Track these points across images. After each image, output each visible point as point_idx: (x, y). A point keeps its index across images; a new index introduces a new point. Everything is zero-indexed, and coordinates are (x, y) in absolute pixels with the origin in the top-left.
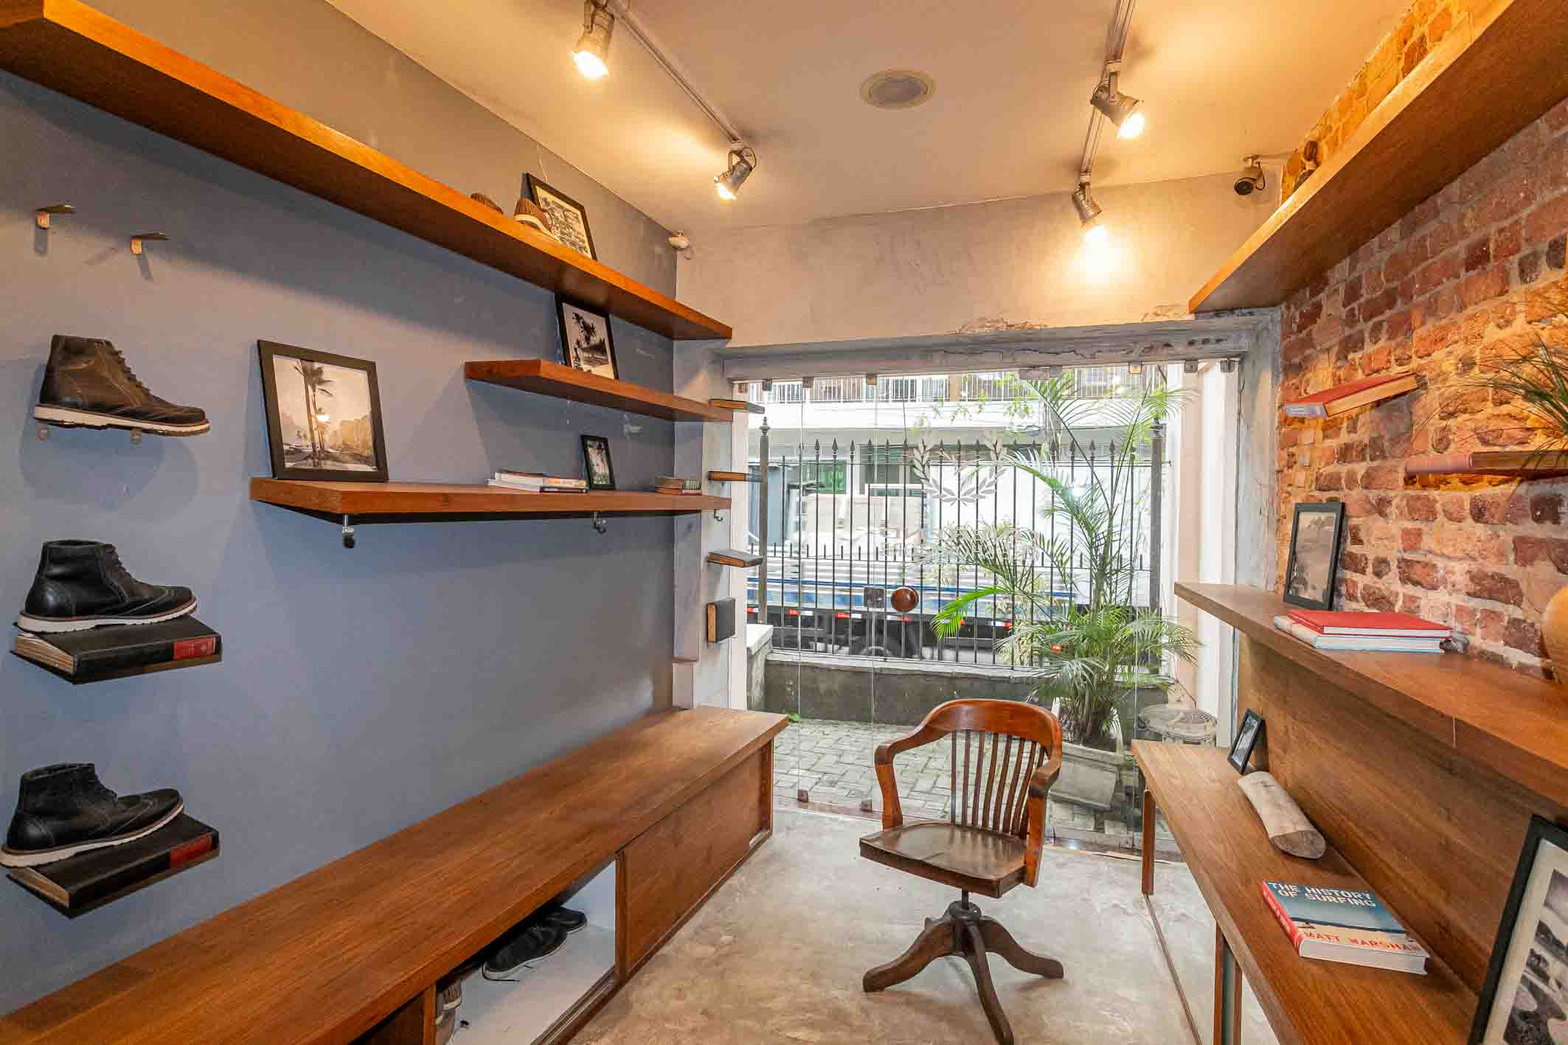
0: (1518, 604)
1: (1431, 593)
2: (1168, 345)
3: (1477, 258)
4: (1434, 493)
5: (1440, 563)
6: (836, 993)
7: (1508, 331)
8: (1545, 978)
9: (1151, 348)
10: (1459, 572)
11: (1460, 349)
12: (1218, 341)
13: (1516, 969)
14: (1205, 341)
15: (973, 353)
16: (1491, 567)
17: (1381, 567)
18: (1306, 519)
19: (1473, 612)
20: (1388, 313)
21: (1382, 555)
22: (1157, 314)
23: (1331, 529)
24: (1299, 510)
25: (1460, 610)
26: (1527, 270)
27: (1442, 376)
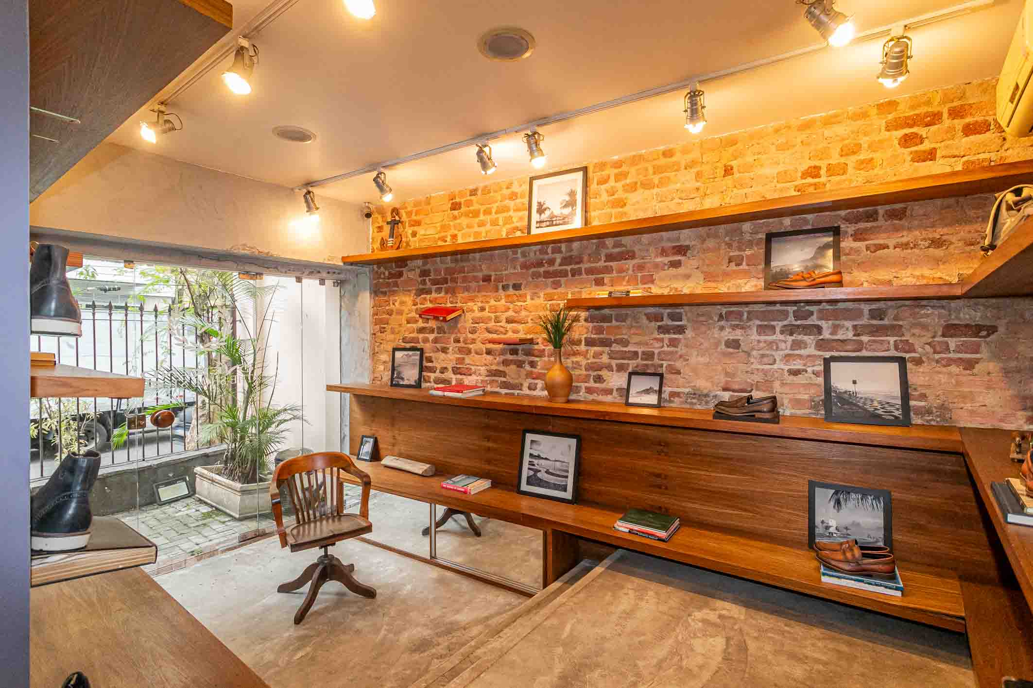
0: (504, 377)
1: (469, 377)
2: (319, 272)
3: (487, 279)
4: (471, 346)
5: (473, 368)
6: (287, 634)
7: (498, 303)
8: (534, 465)
9: (313, 272)
10: (483, 370)
11: (480, 304)
12: (339, 274)
13: (525, 466)
14: (334, 273)
15: (218, 260)
16: (494, 367)
17: (444, 370)
18: (399, 355)
19: (487, 381)
20: (445, 285)
21: (445, 366)
22: (329, 260)
23: (418, 357)
24: (395, 350)
25: (482, 381)
26: (505, 288)
27: (472, 311)
